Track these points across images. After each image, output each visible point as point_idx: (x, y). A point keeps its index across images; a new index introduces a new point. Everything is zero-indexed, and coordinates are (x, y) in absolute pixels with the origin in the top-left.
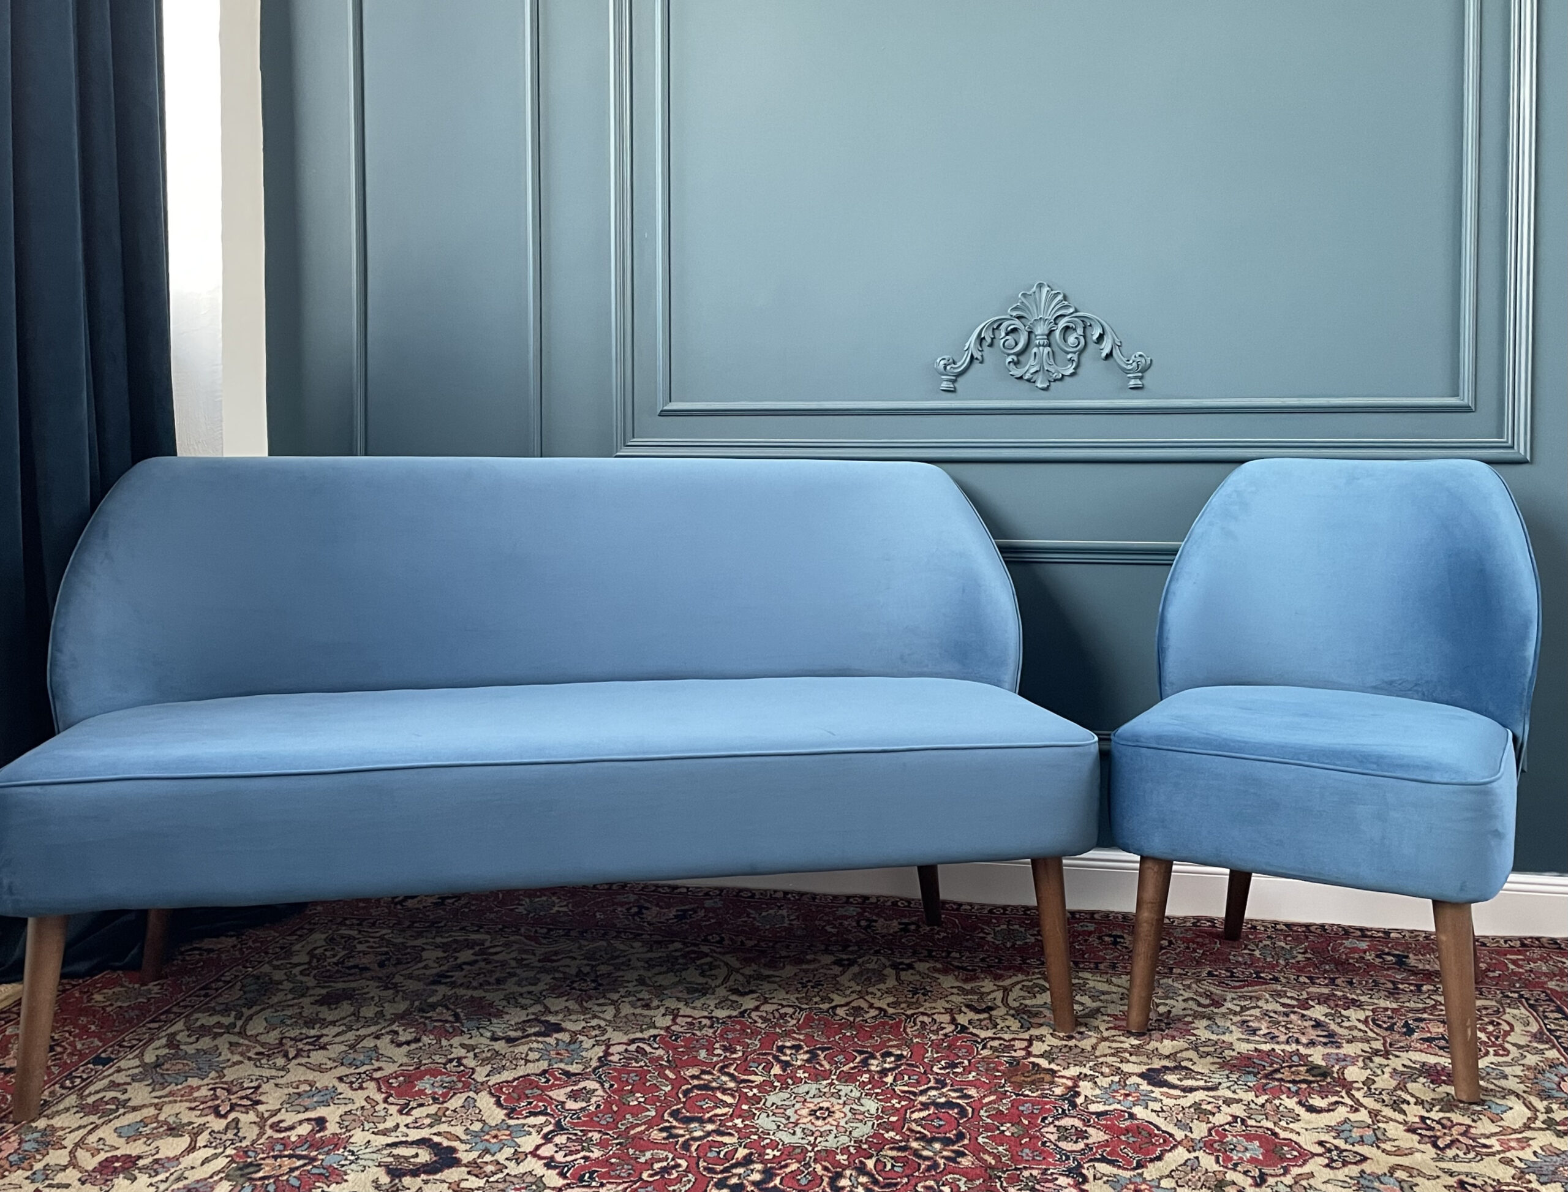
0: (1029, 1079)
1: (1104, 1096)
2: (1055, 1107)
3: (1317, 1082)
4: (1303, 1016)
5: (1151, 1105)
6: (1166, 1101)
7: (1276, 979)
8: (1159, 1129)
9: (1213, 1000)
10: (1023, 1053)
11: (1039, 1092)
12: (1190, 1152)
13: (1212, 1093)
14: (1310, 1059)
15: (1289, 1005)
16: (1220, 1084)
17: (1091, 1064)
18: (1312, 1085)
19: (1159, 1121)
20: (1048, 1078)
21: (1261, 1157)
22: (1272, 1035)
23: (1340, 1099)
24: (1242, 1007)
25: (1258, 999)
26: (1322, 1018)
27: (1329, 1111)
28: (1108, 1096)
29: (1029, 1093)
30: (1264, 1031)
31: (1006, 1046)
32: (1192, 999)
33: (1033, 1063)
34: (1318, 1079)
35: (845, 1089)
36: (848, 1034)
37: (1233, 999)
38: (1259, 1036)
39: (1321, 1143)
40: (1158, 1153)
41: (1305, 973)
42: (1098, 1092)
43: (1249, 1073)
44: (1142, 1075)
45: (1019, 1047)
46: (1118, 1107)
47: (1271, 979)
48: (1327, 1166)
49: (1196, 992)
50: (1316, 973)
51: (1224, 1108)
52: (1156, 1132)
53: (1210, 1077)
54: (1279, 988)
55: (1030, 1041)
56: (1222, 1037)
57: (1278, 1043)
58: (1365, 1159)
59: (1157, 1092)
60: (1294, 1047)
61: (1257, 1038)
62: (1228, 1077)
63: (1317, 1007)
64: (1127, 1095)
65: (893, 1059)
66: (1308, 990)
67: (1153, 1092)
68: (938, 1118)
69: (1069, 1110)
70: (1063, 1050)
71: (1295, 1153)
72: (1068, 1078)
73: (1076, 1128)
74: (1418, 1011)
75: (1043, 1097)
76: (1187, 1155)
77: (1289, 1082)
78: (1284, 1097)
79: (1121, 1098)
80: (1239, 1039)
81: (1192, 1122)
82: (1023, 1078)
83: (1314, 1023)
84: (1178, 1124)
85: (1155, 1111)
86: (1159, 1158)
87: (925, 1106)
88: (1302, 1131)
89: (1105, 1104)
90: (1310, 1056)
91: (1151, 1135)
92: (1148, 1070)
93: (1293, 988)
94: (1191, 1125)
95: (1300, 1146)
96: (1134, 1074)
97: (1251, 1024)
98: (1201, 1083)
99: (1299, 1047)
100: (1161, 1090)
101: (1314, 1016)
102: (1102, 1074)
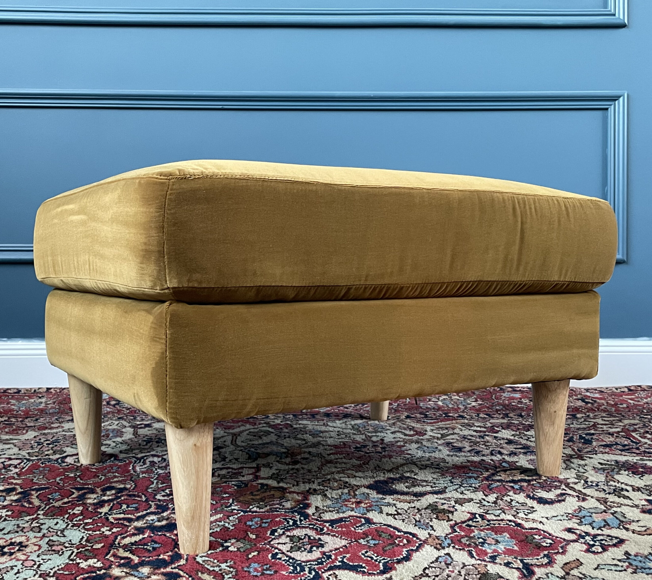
0: (258, 497)
1: (336, 505)
2: (286, 519)
3: (535, 480)
4: (495, 437)
5: (386, 509)
6: (399, 505)
7: (463, 417)
8: (399, 531)
9: (416, 431)
10: (251, 477)
11: (268, 507)
12: (439, 550)
13: (442, 496)
14: (517, 464)
15: (480, 431)
16: (446, 488)
17: (320, 480)
18: (532, 483)
19: (398, 524)
20: (278, 494)
21: (516, 548)
22: (475, 451)
23: (564, 492)
24: (442, 435)
25: (453, 429)
26: (512, 438)
27: (559, 501)
28: (339, 505)
29: (258, 510)
30: (468, 448)
31: (235, 474)
32: (398, 432)
33: (262, 484)
34: (534, 478)
35: (50, 523)
36: (72, 475)
37: (432, 430)
38: (464, 452)
39: (569, 530)
40: (404, 553)
41: (483, 411)
42: (329, 502)
43: (470, 477)
44: (369, 487)
45: (247, 472)
46: (353, 513)
47: (457, 417)
48: (588, 551)
49: (400, 427)
50: (491, 412)
51: (458, 506)
52: (397, 533)
53: (434, 483)
54: (466, 421)
55: (258, 469)
56: (433, 455)
57: (483, 455)
58: (622, 541)
59: (389, 499)
60: (499, 457)
61: (463, 454)
62: (452, 483)
63: (503, 431)
64: (358, 503)
65: (113, 492)
66: (491, 421)
67: (385, 499)
68: (153, 541)
69: (301, 520)
70: (291, 472)
71: (549, 541)
72: (298, 493)
73: (309, 537)
74: (584, 429)
75: (273, 511)
76: (436, 554)
77: (510, 482)
78: (511, 493)
79: (354, 506)
80: (448, 455)
81: (431, 521)
82: (252, 497)
83: (507, 441)
84: (417, 523)
85: (391, 515)
86: (407, 558)
87: (140, 530)
88: (544, 520)
89: (338, 513)
90: (517, 462)
91: (392, 536)
92: (376, 482)
93: (478, 420)
94: (431, 524)
95: (550, 535)
96: (361, 486)
97: (455, 445)
98: (429, 489)
99: (504, 457)
100: (392, 497)
101: (505, 436)
102: (331, 488)
